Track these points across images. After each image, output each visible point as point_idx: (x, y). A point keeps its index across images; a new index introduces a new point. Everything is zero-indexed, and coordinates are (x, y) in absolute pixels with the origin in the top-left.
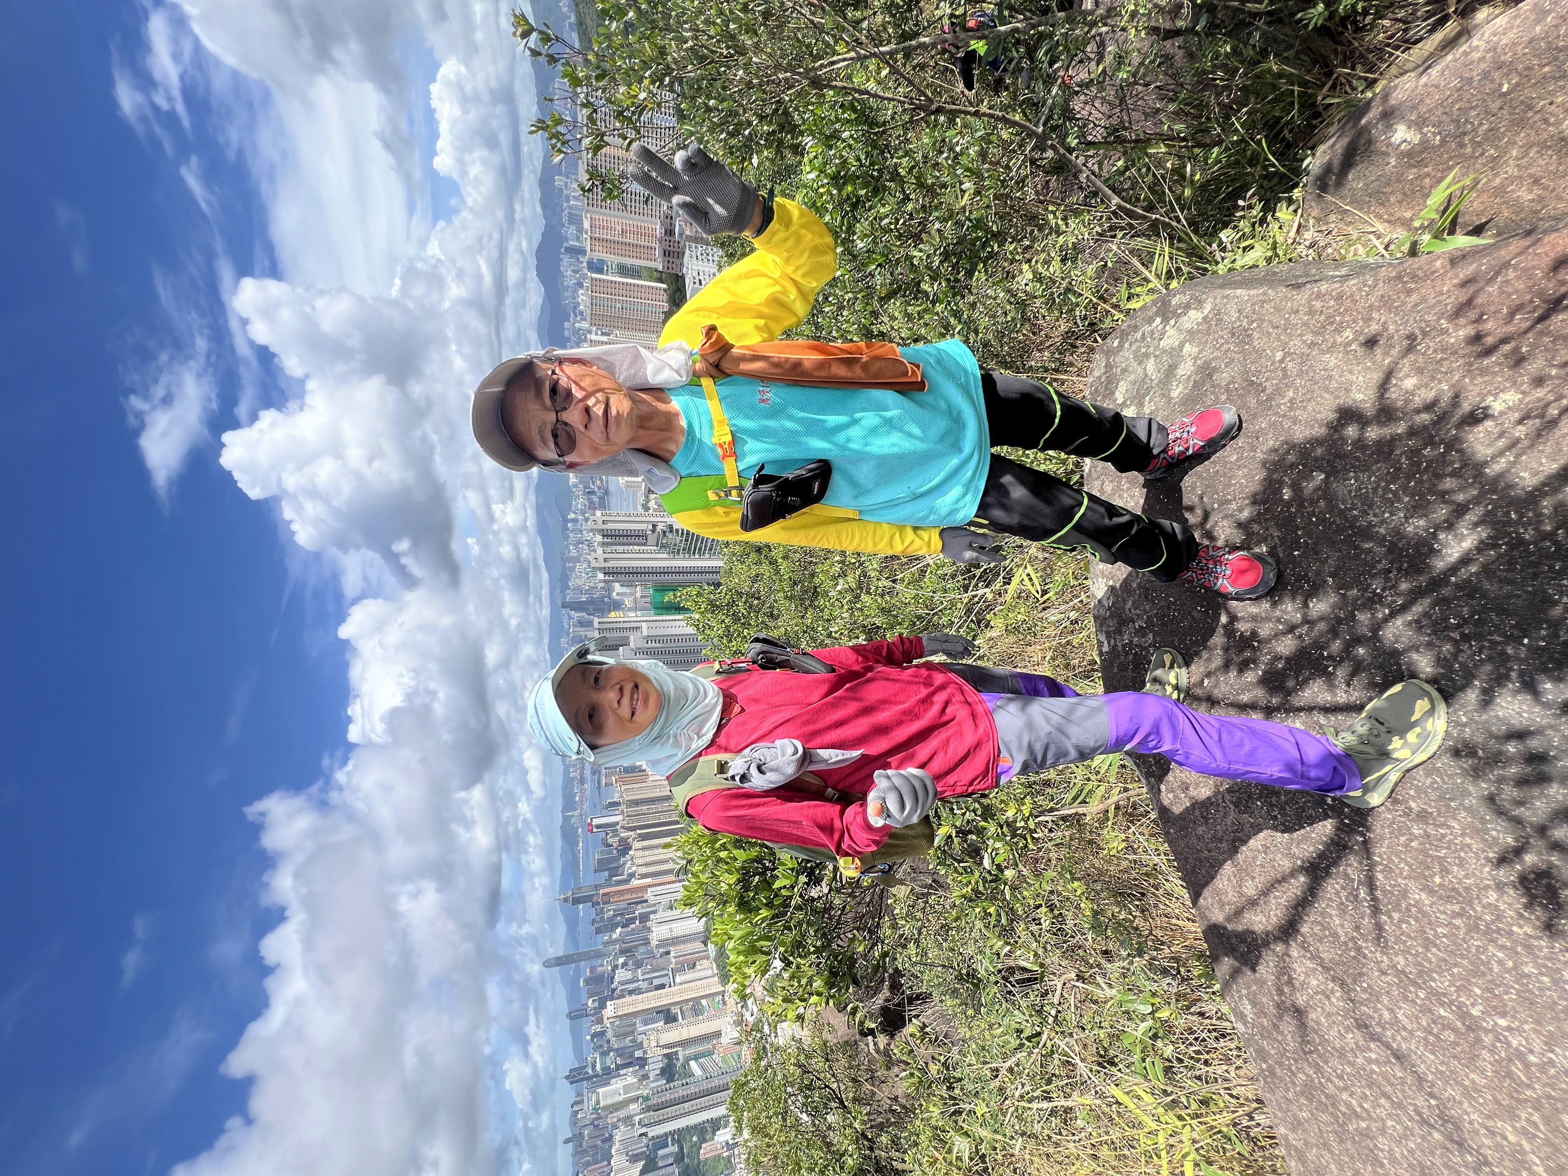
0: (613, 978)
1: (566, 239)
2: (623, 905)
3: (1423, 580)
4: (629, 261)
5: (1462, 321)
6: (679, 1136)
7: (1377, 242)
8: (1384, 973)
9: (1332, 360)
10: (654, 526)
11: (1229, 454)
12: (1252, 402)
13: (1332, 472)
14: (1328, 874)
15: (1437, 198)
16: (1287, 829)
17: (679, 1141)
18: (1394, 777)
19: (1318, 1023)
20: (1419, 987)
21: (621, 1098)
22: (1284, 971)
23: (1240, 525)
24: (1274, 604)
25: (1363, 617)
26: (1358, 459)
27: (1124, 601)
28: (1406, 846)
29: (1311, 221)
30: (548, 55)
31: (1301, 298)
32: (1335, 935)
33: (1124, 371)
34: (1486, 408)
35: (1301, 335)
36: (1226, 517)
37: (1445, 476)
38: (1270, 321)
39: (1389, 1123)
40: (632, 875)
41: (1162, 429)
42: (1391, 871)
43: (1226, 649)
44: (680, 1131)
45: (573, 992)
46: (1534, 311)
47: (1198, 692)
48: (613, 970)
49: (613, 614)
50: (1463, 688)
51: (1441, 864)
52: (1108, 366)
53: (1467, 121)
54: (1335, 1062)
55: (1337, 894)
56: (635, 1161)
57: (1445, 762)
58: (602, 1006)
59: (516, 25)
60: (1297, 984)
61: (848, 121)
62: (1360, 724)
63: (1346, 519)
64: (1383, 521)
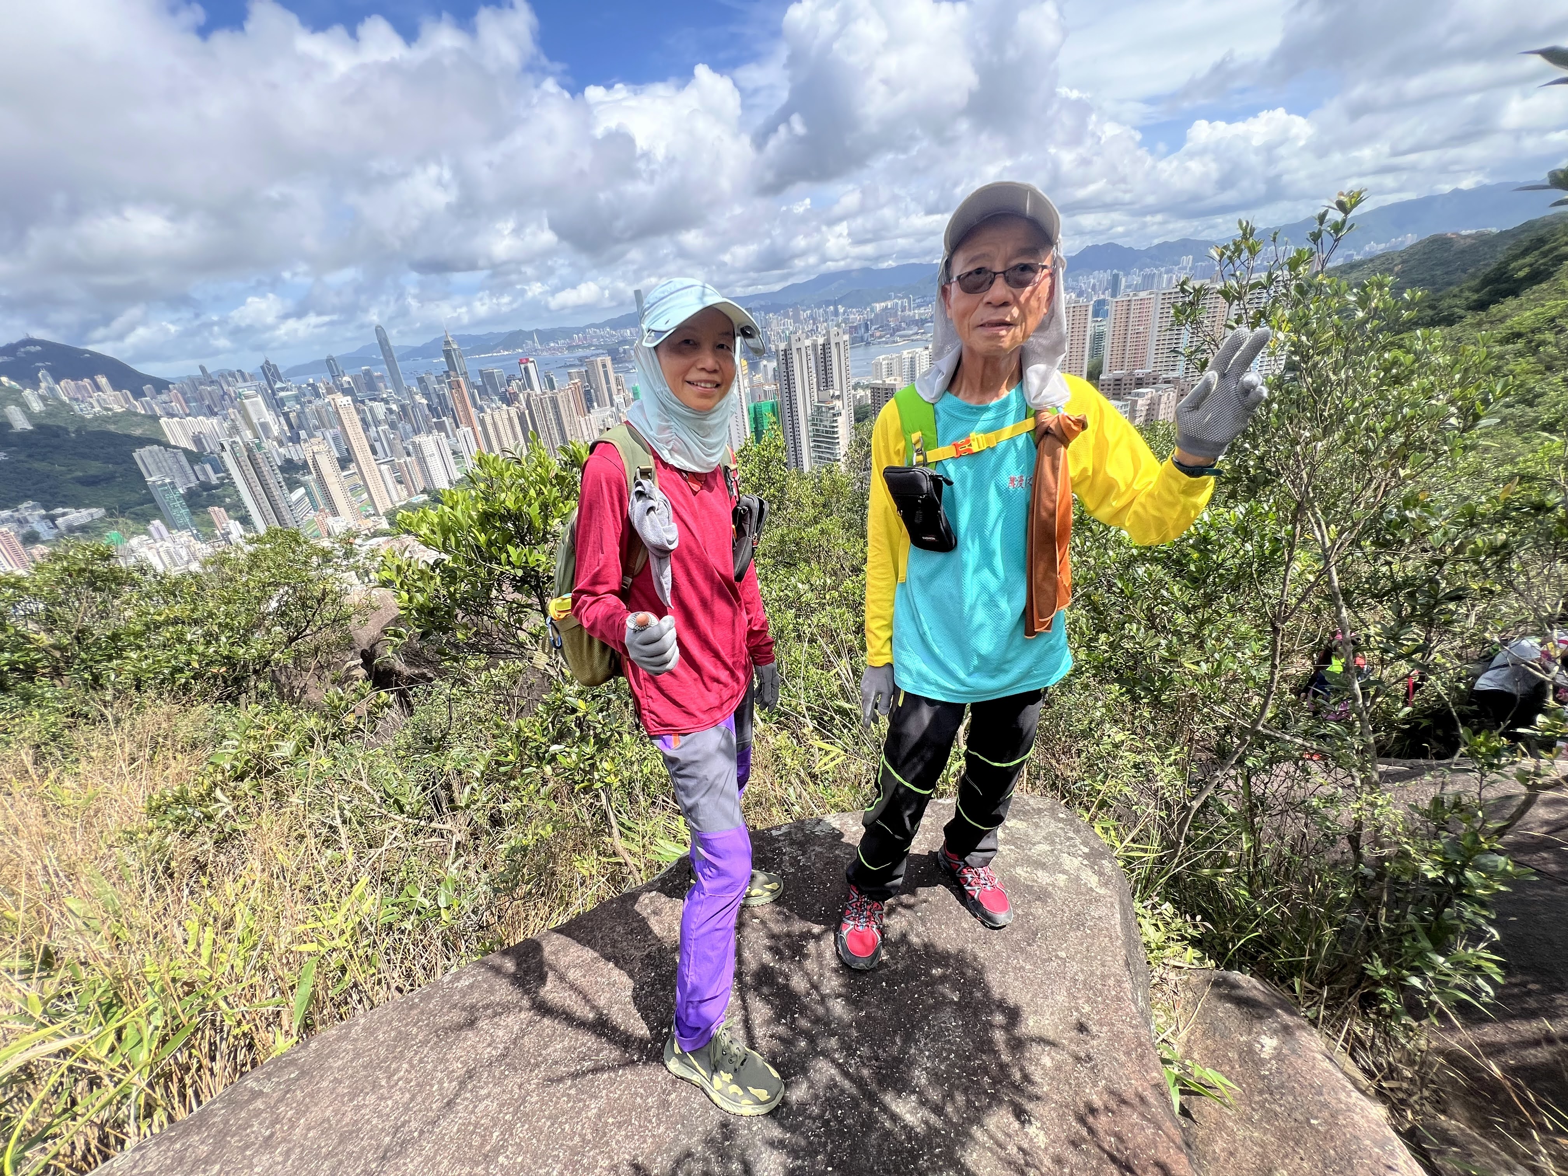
0: (375, 400)
1: (1127, 275)
2: (451, 403)
3: (874, 1087)
4: (1107, 343)
5: (1105, 1097)
6: (227, 482)
7: (1169, 1032)
8: (520, 1087)
9: (1061, 998)
10: (838, 397)
11: (968, 921)
12: (1017, 936)
13: (960, 1007)
14: (600, 1035)
15: (1212, 1076)
16: (635, 998)
17: (222, 484)
18: (695, 1078)
19: (465, 1039)
20: (515, 1113)
21: (255, 421)
22: (507, 1008)
23: (904, 936)
24: (836, 971)
25: (833, 1042)
26: (975, 1026)
27: (821, 845)
28: (636, 1094)
29: (1185, 977)
30: (1320, 231)
31: (1117, 967)
32: (546, 1046)
33: (1037, 825)
34: (1030, 1122)
35: (1082, 970)
36: (910, 923)
37: (966, 1095)
38: (1092, 944)
39: (389, 1102)
40: (481, 410)
41: (987, 862)
42: (612, 1085)
43: (789, 935)
44: (233, 484)
45: (353, 360)
46: (1118, 1150)
47: (747, 916)
48: (383, 400)
49: (745, 363)
50: (781, 1125)
51: (625, 1122)
52: (1039, 811)
53: (1283, 1094)
54: (433, 1056)
55: (584, 1044)
56: (195, 442)
57: (716, 1117)
58: (346, 392)
59: (1351, 195)
60: (496, 1020)
61: (1261, 547)
62: (739, 1047)
63: (919, 1022)
64: (921, 1051)
